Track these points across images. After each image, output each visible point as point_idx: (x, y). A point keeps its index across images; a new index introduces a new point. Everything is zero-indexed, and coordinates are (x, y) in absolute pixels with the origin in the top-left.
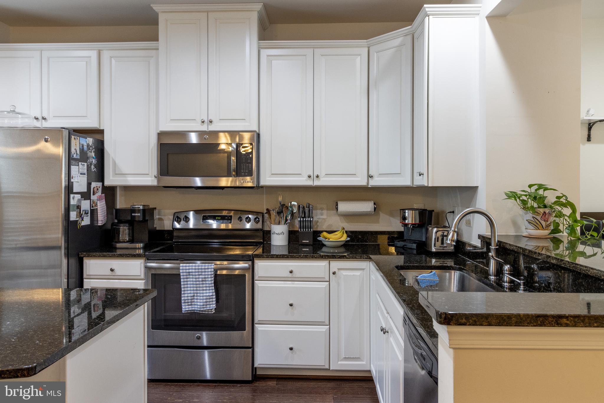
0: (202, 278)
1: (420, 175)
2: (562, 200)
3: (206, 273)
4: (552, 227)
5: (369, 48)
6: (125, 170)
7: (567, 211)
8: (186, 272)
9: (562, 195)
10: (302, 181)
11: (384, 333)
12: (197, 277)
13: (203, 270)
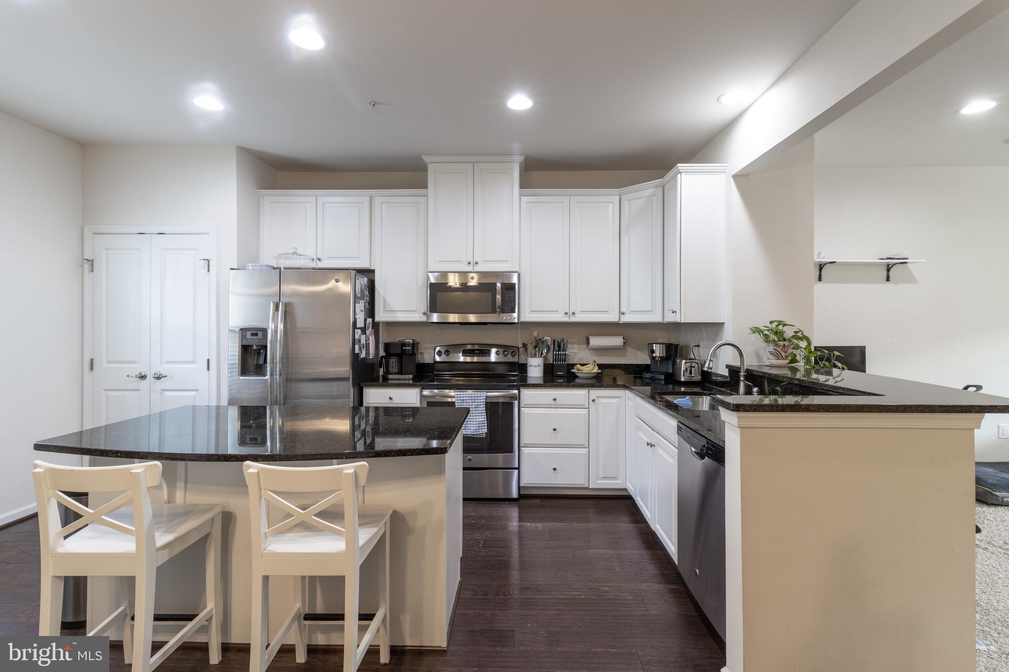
0: (475, 405)
1: (673, 313)
2: (798, 334)
3: (479, 401)
4: (790, 358)
5: (620, 196)
6: (394, 308)
7: (803, 344)
8: (460, 400)
9: (798, 330)
10: (559, 317)
11: (651, 447)
12: (471, 404)
13: (476, 398)
